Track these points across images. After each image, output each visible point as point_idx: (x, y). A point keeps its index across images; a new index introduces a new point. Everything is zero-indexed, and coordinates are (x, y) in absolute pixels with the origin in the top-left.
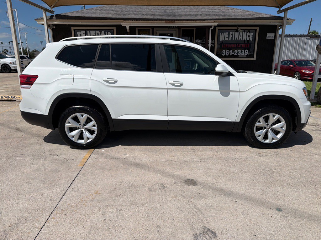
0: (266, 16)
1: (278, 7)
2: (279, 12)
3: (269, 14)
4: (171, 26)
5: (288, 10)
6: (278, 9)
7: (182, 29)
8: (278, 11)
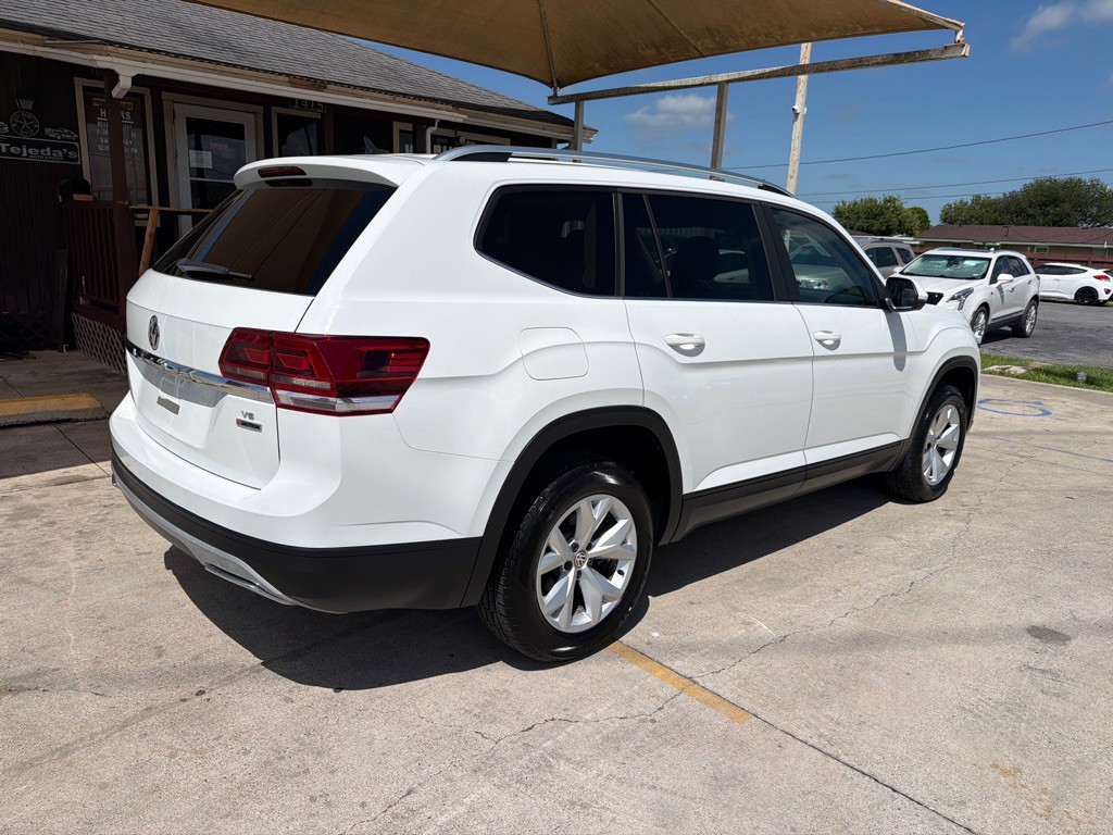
0: (522, 107)
1: (551, 85)
2: (554, 99)
3: (532, 104)
4: (300, 101)
5: (588, 99)
6: (550, 92)
7: (275, 110)
8: (549, 98)
